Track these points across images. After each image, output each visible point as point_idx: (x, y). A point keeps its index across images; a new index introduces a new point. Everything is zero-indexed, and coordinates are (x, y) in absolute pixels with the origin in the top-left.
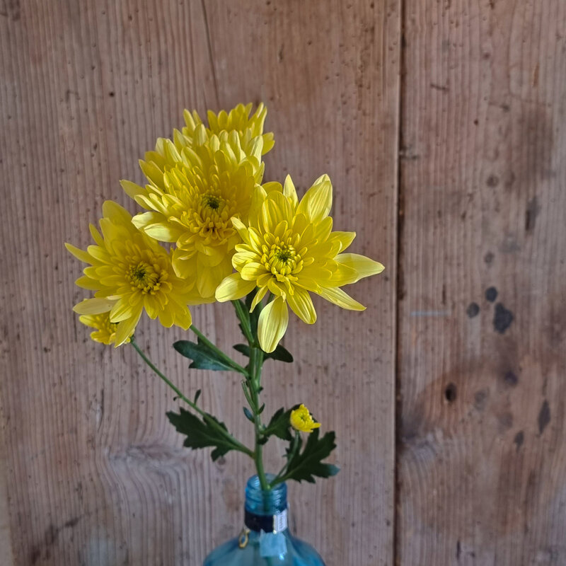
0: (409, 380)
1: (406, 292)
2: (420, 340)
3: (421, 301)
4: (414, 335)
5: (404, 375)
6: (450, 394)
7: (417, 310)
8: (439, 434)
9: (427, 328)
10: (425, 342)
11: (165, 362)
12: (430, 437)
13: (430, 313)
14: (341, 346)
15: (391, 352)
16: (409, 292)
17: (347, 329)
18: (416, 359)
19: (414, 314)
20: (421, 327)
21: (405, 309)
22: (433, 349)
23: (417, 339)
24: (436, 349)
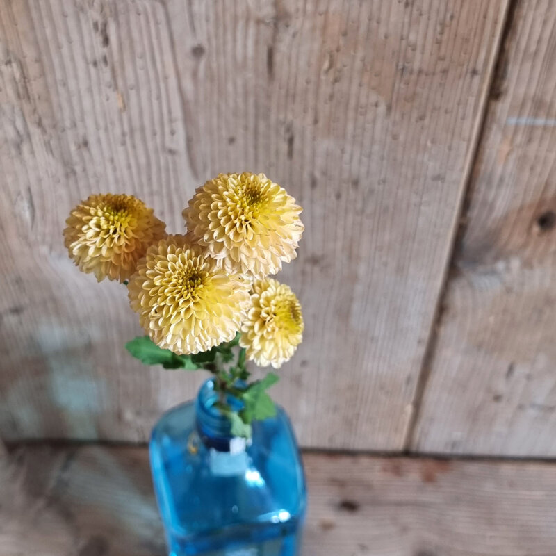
0: (484, 203)
1: (506, 91)
2: (513, 157)
3: (529, 105)
4: (506, 148)
5: (478, 197)
6: (545, 222)
7: (520, 115)
8: (515, 264)
9: (529, 140)
10: (523, 159)
11: (112, 161)
12: (500, 266)
13: (541, 121)
14: (382, 158)
15: (462, 170)
16: (511, 91)
17: (395, 137)
18: (501, 180)
19: (513, 121)
20: (520, 138)
21: (498, 115)
22: (532, 169)
23: (509, 154)
24: (538, 169)
